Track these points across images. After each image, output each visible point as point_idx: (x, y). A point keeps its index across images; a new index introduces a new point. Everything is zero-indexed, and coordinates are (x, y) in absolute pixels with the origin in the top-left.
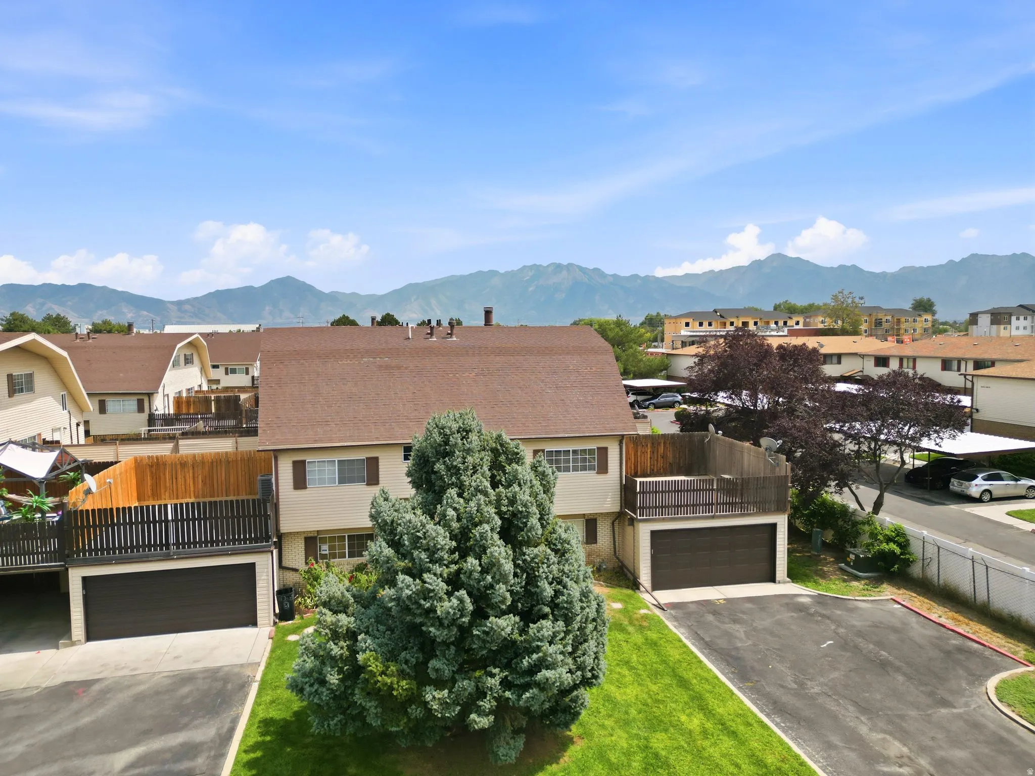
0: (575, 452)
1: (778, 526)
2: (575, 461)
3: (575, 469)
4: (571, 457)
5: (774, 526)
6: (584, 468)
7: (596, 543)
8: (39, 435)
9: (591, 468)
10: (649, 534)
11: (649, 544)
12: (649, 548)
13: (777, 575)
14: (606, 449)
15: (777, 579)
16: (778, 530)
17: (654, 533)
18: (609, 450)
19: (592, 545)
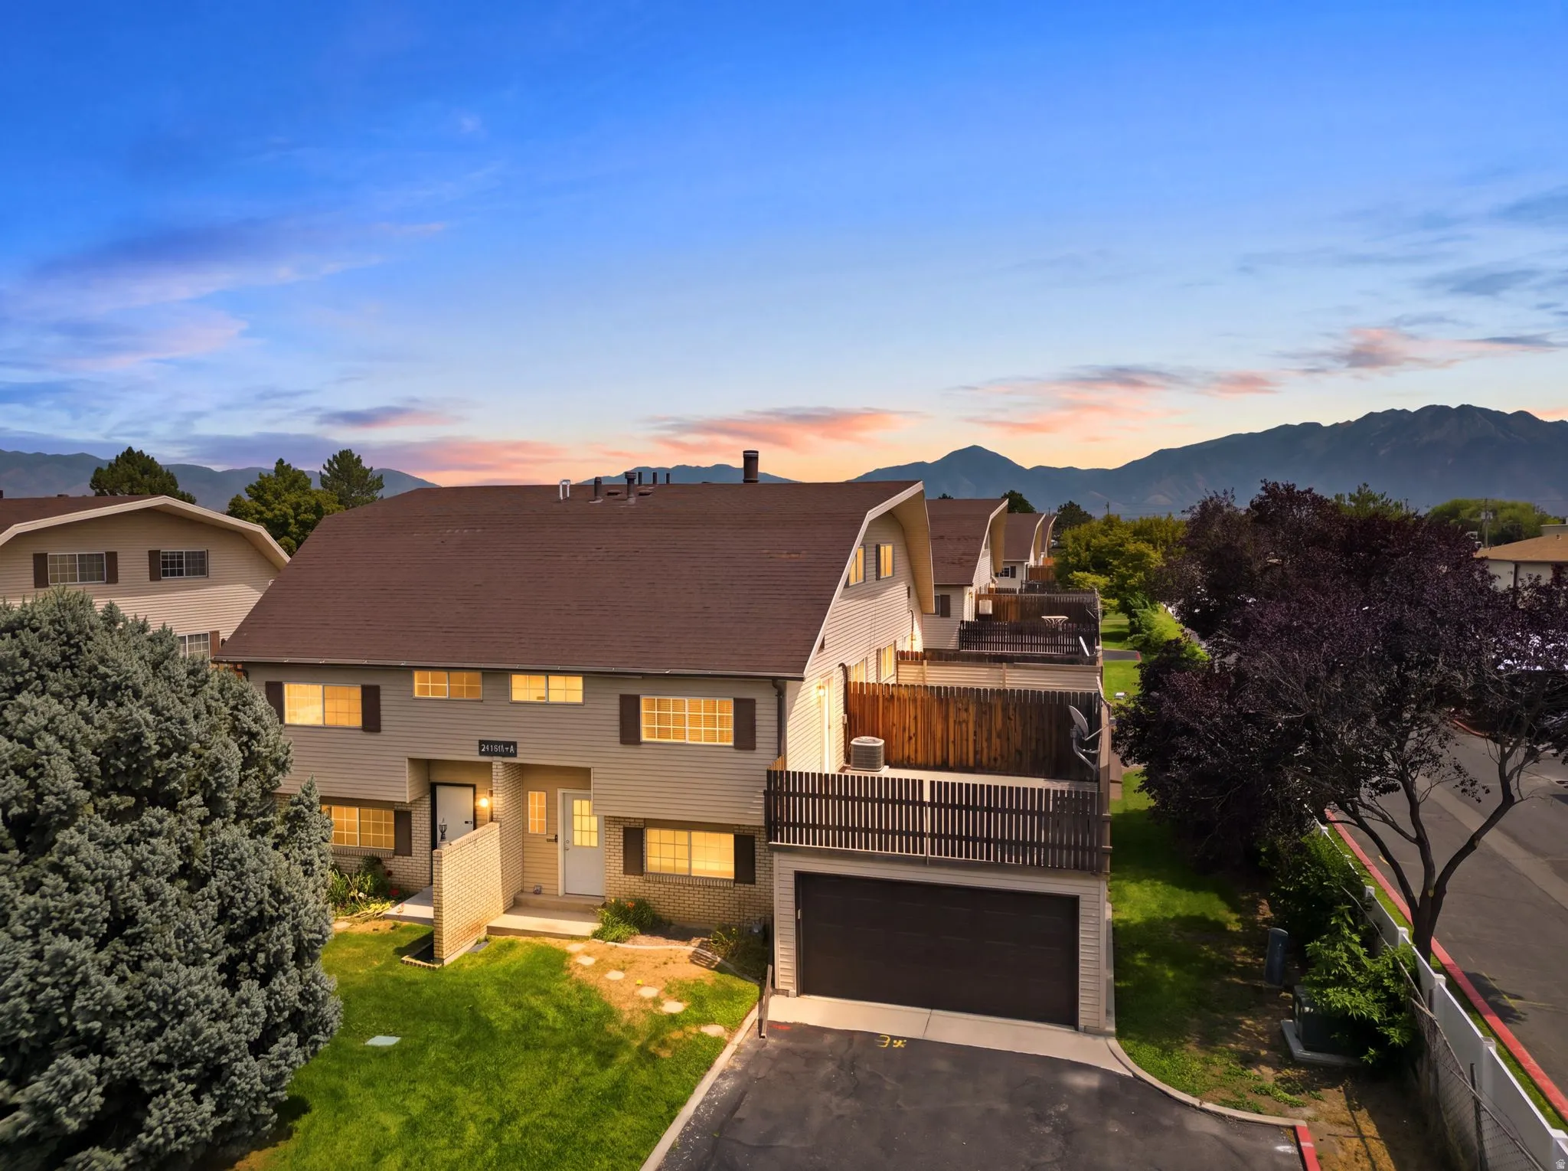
1: (1082, 904)
4: (687, 714)
5: (1074, 901)
7: (753, 882)
8: (218, 632)
10: (792, 879)
11: (792, 898)
12: (793, 905)
13: (1081, 1015)
14: (752, 702)
15: (1082, 1023)
16: (1082, 912)
17: (801, 877)
18: (757, 706)
19: (746, 885)
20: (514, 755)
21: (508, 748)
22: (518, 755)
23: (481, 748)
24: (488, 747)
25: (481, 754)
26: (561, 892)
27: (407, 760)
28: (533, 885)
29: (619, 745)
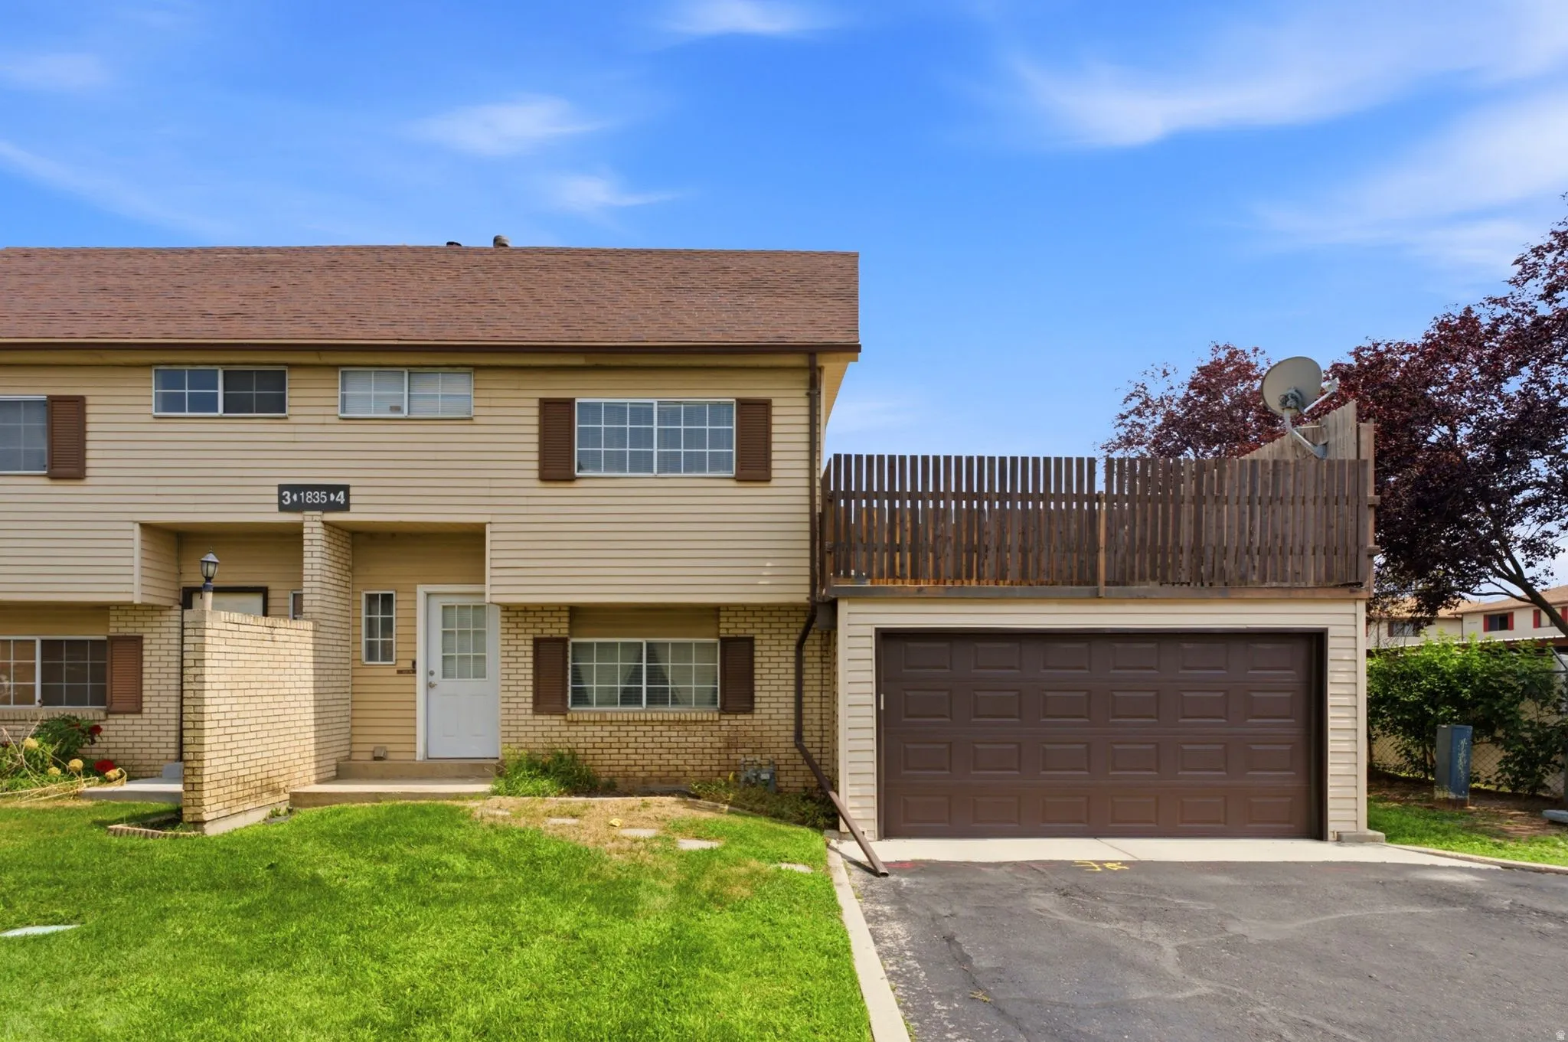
0: (669, 414)
1: (1331, 643)
2: (669, 438)
3: (669, 464)
4: (655, 427)
5: (1316, 641)
6: (695, 463)
7: (749, 709)
9: (717, 462)
10: (871, 642)
11: (871, 677)
12: (872, 688)
13: (1331, 814)
14: (766, 405)
15: (1332, 827)
16: (1331, 654)
17: (886, 637)
18: (774, 411)
19: (739, 717)
20: (345, 507)
21: (335, 496)
22: (352, 508)
23: (281, 497)
24: (294, 496)
25: (283, 508)
26: (420, 756)
27: (137, 527)
28: (371, 748)
29: (538, 483)
